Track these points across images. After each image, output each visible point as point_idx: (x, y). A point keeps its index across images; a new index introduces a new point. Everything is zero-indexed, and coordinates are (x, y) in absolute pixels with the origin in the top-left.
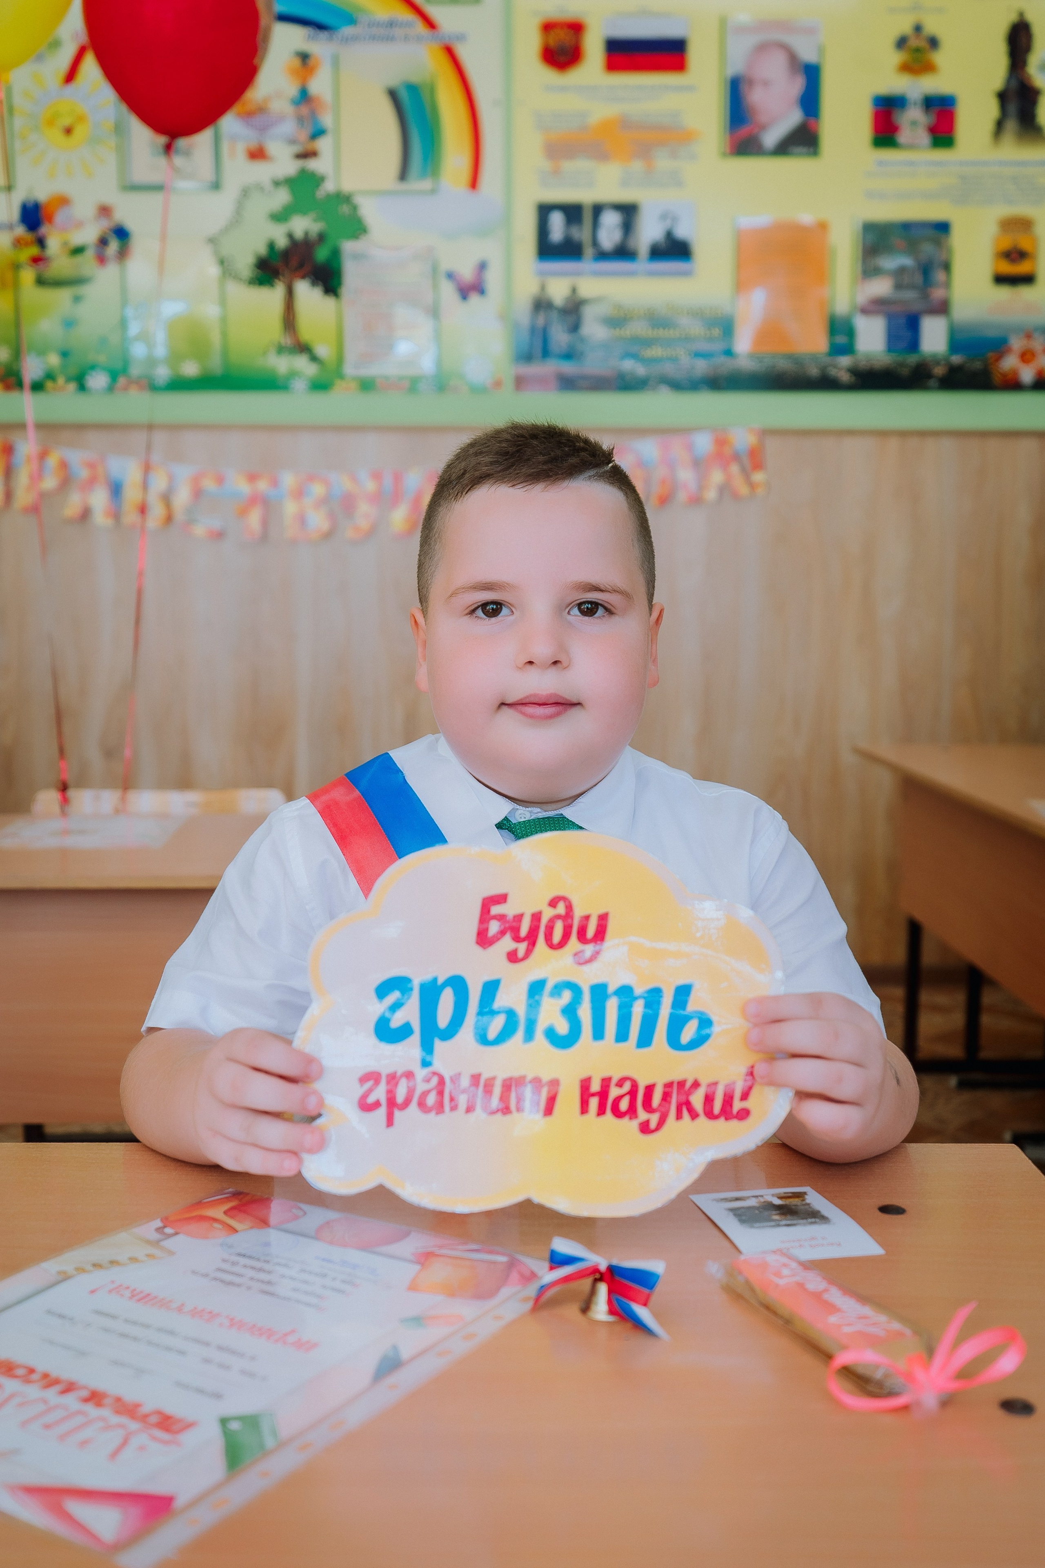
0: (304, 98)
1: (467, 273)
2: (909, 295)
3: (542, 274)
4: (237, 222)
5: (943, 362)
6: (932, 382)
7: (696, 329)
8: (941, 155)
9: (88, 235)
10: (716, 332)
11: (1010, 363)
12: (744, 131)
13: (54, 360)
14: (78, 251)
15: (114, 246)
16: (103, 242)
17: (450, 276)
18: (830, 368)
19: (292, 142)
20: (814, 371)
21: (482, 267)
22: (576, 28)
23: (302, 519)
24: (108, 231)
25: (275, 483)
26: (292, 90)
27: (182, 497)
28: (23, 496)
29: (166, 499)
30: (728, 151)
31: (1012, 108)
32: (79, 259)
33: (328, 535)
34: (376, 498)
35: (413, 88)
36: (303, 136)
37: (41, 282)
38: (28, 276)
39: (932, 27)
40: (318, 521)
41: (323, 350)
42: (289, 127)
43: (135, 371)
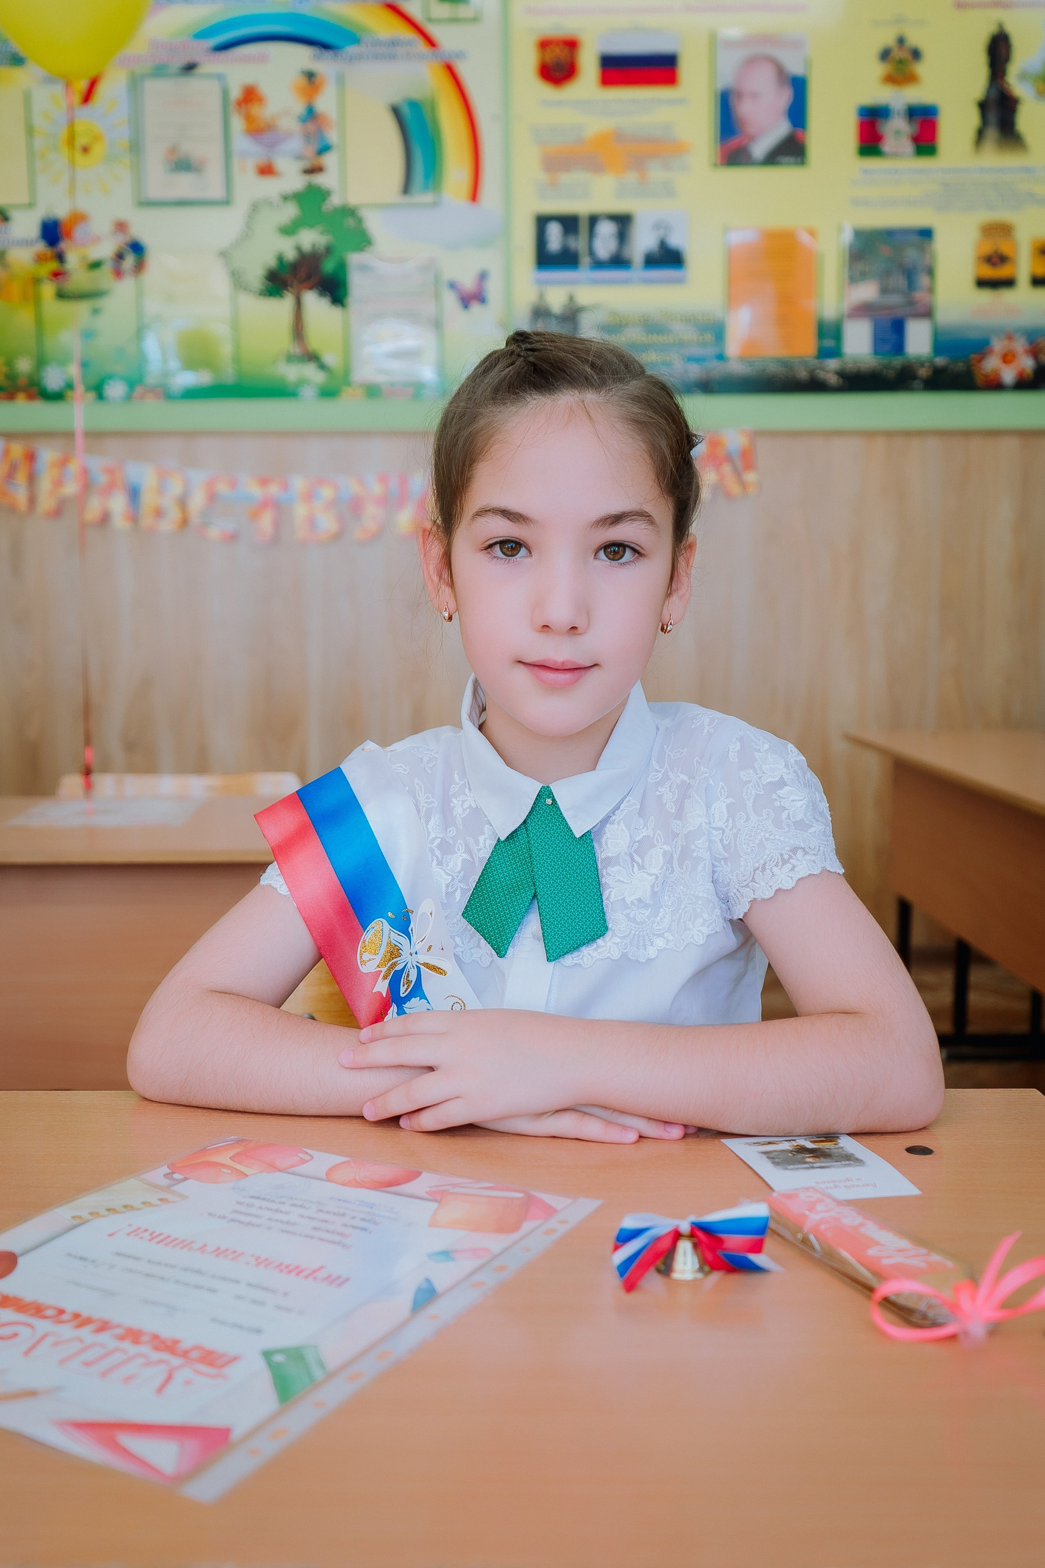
0: (311, 115)
1: (468, 283)
2: (895, 299)
3: (540, 282)
4: (247, 235)
5: (927, 364)
6: (916, 383)
7: (688, 334)
8: (925, 163)
9: (105, 250)
10: (709, 337)
11: (991, 364)
12: (734, 142)
13: (73, 370)
14: (95, 265)
15: (130, 261)
16: (120, 256)
17: (453, 286)
18: (818, 371)
19: (299, 157)
20: (803, 374)
21: (483, 277)
22: (572, 45)
23: (311, 522)
24: (125, 246)
25: (285, 486)
26: (298, 107)
27: (197, 501)
28: (46, 501)
29: (182, 502)
30: (719, 162)
31: (992, 117)
32: (96, 273)
33: (337, 537)
34: (383, 501)
35: (414, 105)
36: (310, 151)
37: (61, 295)
38: (48, 290)
39: (914, 39)
40: (327, 523)
41: (331, 358)
42: (296, 144)
43: (151, 379)
